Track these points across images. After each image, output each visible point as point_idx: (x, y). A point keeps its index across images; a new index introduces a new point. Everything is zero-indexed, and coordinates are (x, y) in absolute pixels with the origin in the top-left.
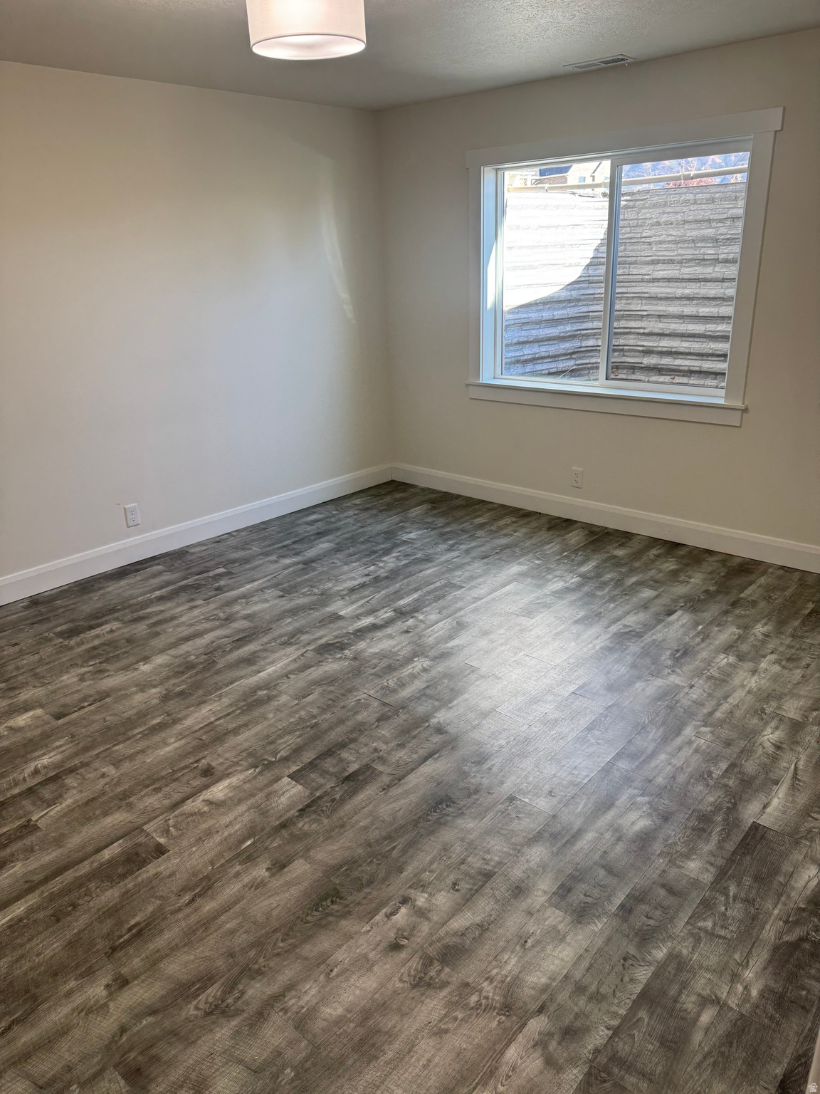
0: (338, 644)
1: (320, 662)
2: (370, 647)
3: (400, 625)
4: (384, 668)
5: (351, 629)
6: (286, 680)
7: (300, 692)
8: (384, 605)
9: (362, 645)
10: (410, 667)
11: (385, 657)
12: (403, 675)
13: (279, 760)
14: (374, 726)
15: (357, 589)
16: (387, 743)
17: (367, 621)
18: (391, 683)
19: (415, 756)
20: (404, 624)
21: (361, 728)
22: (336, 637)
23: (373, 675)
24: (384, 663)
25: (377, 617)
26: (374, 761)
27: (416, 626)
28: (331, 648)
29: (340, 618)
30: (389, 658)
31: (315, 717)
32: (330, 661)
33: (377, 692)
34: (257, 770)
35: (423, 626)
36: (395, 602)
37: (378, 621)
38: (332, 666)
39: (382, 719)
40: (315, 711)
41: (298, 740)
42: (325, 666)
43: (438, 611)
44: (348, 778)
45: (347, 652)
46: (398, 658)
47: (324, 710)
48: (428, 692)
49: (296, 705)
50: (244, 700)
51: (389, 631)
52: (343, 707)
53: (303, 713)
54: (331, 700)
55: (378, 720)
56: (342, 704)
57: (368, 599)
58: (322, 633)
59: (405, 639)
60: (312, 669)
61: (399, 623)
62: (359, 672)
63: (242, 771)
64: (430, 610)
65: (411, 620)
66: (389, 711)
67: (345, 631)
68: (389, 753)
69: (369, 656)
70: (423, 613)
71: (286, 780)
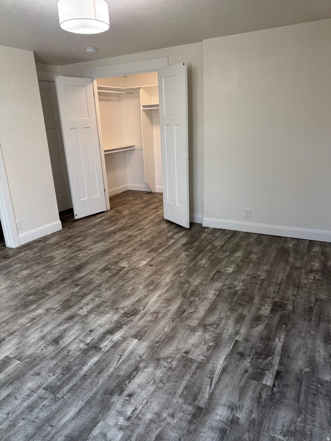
0: (129, 316)
1: (134, 304)
2: (111, 317)
3: (96, 335)
4: (102, 306)
5: (125, 328)
6: (146, 294)
7: (136, 290)
8: (108, 354)
9: (116, 318)
10: (89, 309)
11: (102, 312)
12: (92, 304)
13: (131, 270)
14: (102, 283)
15: (133, 371)
16: (97, 279)
17: (117, 336)
18: (97, 299)
19: (87, 277)
20: (93, 337)
21: (107, 282)
22: (132, 321)
23: (106, 302)
24: (102, 309)
25: (112, 341)
26: (101, 274)
27: (85, 337)
28: (132, 314)
29: (135, 336)
30: (100, 312)
31: (125, 283)
32: (129, 306)
33: (103, 295)
34: (136, 267)
35: (81, 338)
36: (101, 358)
37: (109, 337)
38: (127, 304)
39: (99, 286)
40: (126, 284)
41: (128, 276)
42: (130, 303)
43: (70, 353)
44: (108, 269)
45: (123, 312)
46: (95, 313)
47: (122, 286)
48: (81, 298)
49: (135, 286)
50: (156, 284)
51: (102, 330)
52: (116, 287)
53: (131, 283)
54: (122, 289)
55: (101, 285)
56: (116, 288)
57: (121, 360)
58: (142, 322)
59: (92, 326)
60: (136, 301)
61: (96, 338)
62: (113, 302)
63: (141, 267)
64: (75, 353)
65: (88, 341)
66: (97, 288)
67: (128, 326)
68: (96, 276)
69: (110, 311)
70: (81, 349)
71: (126, 266)
